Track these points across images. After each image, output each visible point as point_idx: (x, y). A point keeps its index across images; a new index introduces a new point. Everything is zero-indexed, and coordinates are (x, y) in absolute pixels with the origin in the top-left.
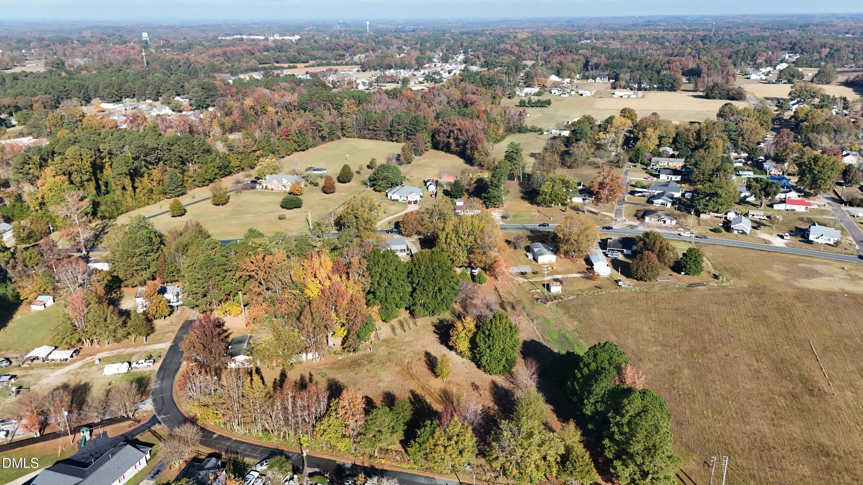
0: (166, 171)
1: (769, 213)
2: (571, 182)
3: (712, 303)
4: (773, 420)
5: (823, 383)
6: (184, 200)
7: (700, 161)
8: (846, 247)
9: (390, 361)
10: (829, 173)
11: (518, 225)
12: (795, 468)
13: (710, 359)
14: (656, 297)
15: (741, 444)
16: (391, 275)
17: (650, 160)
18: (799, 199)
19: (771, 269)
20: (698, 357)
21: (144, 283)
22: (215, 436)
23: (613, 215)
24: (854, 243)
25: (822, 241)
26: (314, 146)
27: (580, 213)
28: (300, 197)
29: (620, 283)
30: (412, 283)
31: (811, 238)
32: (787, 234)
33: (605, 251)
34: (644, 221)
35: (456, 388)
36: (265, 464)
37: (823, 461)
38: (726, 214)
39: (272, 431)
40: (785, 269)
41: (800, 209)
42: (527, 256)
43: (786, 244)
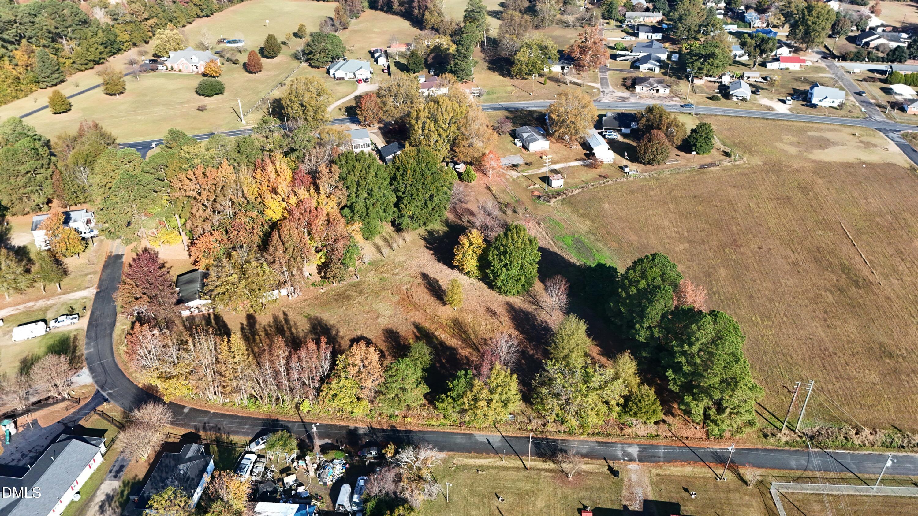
0: (33, 52)
1: (765, 74)
2: (550, 47)
3: (730, 186)
4: (826, 320)
5: (865, 272)
6: (66, 90)
7: (686, 15)
8: (850, 109)
9: (384, 289)
10: (824, 24)
11: (495, 104)
12: (862, 375)
13: (743, 254)
14: (670, 184)
15: (800, 353)
16: (371, 185)
17: (624, 15)
18: (791, 55)
19: (781, 140)
20: (731, 253)
21: (38, 208)
22: (186, 410)
23: (598, 85)
24: (857, 104)
25: (826, 104)
26: (220, 9)
27: (562, 85)
28: (219, 79)
29: (627, 170)
30: (396, 191)
31: (814, 101)
32: (789, 98)
33: (600, 131)
34: (635, 91)
35: (470, 316)
36: (261, 442)
37: (888, 363)
38: (721, 78)
39: (261, 399)
40: (795, 139)
41: (794, 67)
42: (515, 144)
43: (789, 110)
